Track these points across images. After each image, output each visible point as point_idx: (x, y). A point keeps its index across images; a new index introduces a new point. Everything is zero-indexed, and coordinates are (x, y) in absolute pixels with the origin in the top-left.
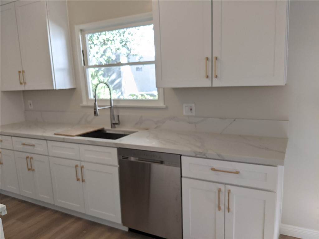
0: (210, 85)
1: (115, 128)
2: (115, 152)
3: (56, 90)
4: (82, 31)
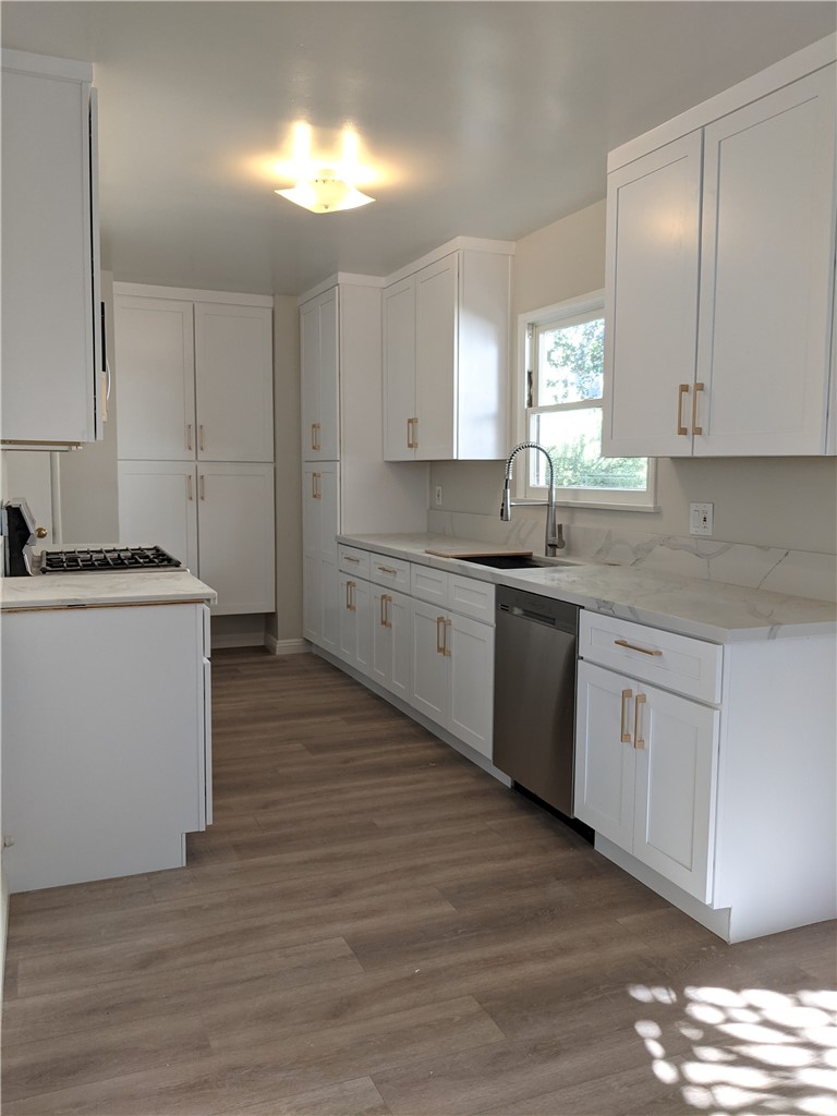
0: (690, 455)
1: (554, 555)
2: (491, 590)
3: (457, 460)
4: (533, 326)
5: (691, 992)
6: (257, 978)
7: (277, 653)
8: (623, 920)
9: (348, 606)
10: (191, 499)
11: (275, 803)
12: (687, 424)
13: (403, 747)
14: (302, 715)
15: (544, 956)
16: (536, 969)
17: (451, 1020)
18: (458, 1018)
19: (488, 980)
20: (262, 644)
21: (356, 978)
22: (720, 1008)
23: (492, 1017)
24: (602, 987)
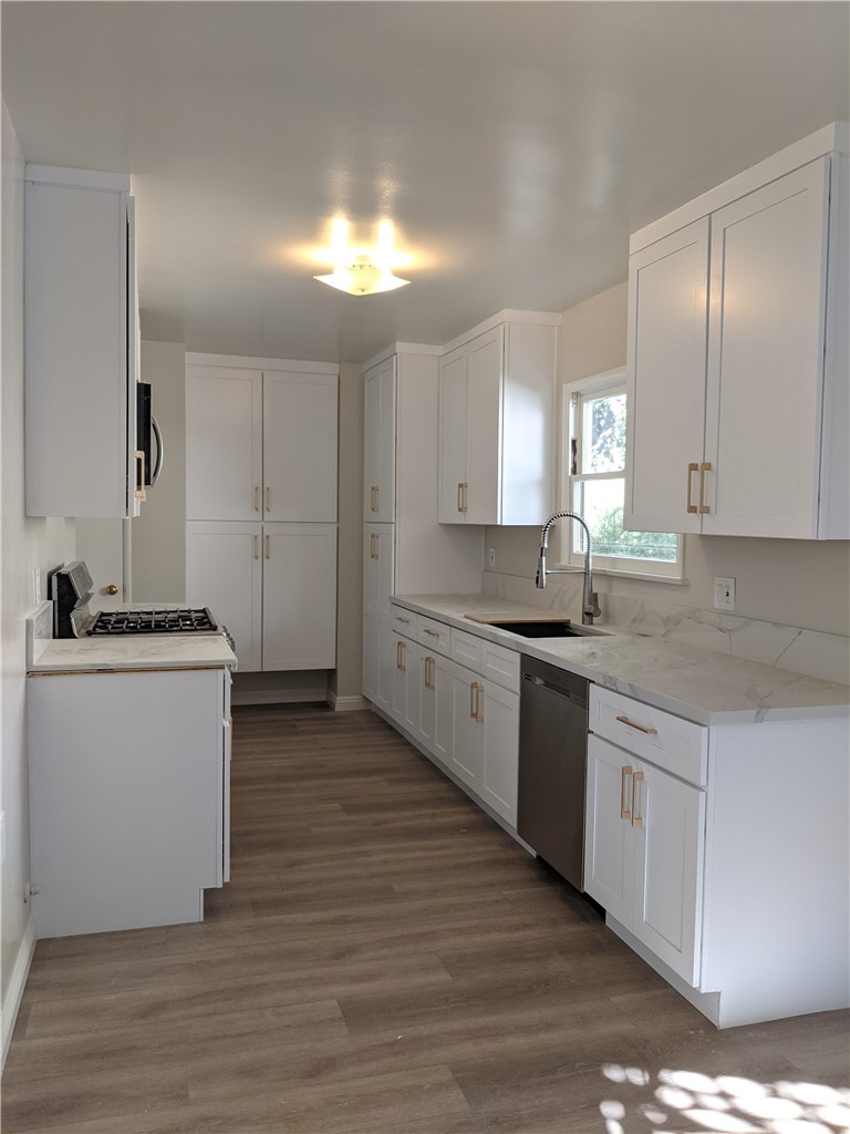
0: (699, 532)
4: (577, 395)
5: (665, 1075)
6: (245, 1034)
7: (337, 709)
8: (616, 999)
9: (399, 667)
10: (256, 558)
11: (300, 862)
12: (695, 502)
13: (438, 811)
14: (345, 774)
15: (528, 1030)
16: (516, 1043)
17: (422, 1087)
18: (428, 1086)
19: (466, 1051)
20: (324, 699)
21: (340, 1040)
22: (691, 1093)
23: (461, 1087)
24: (578, 1065)
